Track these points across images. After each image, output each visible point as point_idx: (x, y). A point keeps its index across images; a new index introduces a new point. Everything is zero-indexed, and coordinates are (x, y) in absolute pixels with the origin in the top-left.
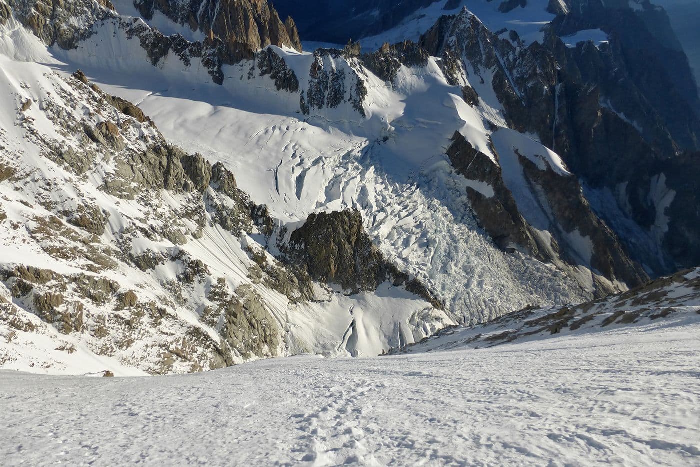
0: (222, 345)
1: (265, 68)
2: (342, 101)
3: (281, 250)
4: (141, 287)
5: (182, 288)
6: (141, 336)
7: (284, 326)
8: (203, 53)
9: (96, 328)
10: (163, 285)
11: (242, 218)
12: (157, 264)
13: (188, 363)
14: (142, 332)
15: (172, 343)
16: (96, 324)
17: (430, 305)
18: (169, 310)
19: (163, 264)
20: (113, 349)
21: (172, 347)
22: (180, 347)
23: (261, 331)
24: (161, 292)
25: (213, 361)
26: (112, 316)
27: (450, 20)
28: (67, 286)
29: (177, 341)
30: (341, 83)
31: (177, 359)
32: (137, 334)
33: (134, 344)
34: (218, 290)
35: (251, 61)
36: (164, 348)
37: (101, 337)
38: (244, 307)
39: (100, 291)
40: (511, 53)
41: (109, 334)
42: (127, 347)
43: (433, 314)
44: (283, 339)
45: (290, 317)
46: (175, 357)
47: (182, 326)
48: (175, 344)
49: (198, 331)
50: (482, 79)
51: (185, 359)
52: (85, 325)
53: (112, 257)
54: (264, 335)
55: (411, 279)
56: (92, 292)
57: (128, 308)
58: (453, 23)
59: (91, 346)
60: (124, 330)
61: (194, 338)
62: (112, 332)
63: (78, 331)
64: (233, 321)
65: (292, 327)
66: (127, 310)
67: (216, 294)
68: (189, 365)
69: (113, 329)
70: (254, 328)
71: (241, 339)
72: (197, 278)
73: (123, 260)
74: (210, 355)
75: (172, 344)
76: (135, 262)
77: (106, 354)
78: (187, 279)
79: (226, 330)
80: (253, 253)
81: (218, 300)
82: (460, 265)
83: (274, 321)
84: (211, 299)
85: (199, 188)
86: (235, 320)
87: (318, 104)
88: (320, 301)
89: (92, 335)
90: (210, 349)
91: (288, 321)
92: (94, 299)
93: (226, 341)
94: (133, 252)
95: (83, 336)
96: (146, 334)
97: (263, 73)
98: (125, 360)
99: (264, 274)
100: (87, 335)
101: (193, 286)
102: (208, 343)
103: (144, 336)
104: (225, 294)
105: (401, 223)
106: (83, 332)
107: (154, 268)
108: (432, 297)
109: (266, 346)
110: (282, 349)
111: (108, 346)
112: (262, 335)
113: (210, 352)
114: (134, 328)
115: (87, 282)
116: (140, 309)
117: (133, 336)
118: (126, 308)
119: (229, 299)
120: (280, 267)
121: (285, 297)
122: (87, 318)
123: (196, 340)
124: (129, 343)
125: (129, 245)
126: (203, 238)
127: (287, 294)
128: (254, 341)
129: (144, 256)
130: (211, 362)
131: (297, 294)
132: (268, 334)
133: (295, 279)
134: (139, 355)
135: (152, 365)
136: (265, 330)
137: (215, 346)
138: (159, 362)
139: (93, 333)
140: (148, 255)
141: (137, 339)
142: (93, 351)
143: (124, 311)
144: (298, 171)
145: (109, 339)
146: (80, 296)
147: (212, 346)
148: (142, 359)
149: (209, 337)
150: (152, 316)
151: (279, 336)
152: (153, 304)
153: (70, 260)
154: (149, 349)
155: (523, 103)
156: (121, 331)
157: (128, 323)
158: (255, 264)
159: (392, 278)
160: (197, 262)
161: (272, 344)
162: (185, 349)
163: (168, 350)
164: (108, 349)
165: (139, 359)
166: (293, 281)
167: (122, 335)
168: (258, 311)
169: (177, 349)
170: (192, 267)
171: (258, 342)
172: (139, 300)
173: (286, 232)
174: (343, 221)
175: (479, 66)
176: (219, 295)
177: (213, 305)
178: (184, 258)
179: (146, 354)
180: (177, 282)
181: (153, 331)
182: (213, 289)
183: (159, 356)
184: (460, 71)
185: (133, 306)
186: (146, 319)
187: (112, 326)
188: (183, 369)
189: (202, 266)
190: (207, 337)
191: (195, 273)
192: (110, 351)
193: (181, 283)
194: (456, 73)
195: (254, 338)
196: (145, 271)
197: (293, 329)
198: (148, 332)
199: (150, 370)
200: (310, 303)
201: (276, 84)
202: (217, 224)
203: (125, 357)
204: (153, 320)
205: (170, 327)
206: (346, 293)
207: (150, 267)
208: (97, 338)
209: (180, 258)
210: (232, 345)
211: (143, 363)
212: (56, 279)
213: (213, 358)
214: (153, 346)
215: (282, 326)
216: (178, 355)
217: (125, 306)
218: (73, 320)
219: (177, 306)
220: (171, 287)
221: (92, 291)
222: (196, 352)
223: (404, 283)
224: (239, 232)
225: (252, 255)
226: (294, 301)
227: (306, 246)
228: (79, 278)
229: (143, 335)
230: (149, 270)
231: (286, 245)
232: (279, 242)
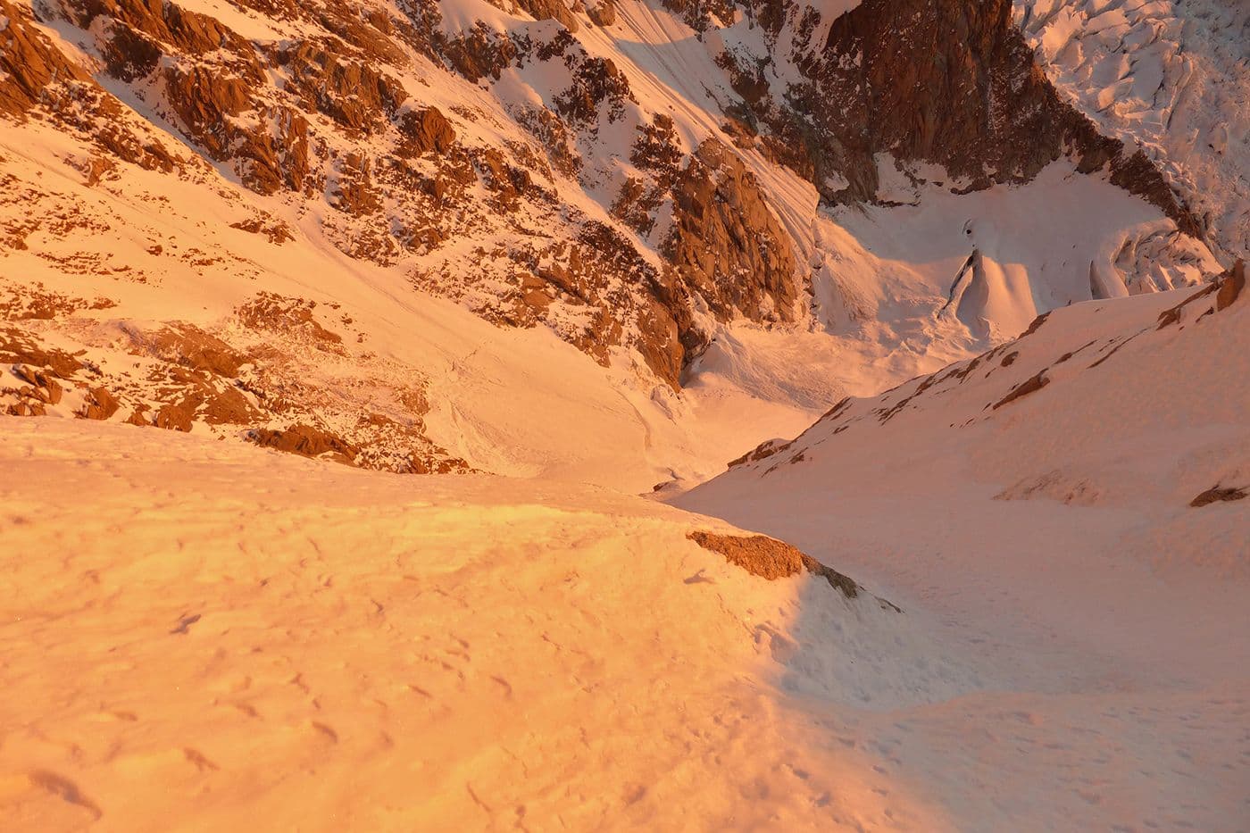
0: (666, 277)
3: (802, 70)
4: (466, 116)
5: (568, 131)
6: (464, 226)
7: (809, 254)
9: (343, 186)
10: (521, 120)
12: (505, 65)
13: (583, 308)
14: (468, 217)
15: (544, 254)
16: (342, 176)
17: (1171, 224)
18: (536, 178)
19: (519, 65)
20: (390, 246)
21: (545, 263)
22: (564, 266)
23: (757, 257)
24: (515, 134)
25: (645, 312)
26: (386, 163)
28: (266, 72)
29: (557, 249)
31: (558, 295)
32: (454, 219)
33: (447, 243)
34: (654, 140)
36: (524, 264)
37: (359, 211)
38: (717, 192)
39: (355, 97)
41: (380, 208)
42: (430, 248)
43: (1178, 246)
44: (806, 286)
45: (824, 234)
46: (552, 290)
47: (570, 220)
48: (551, 256)
49: (609, 237)
51: (577, 297)
52: (315, 177)
53: (393, 39)
54: (763, 268)
55: (1127, 153)
56: (334, 97)
57: (429, 154)
59: (330, 231)
60: (420, 204)
61: (599, 253)
62: (387, 203)
63: (295, 189)
64: (692, 223)
65: (828, 257)
66: (427, 158)
67: (651, 150)
68: (588, 314)
69: (390, 197)
70: (742, 249)
71: (710, 270)
72: (603, 107)
73: (420, 49)
74: (638, 299)
75: (545, 257)
76: (449, 56)
77: (372, 258)
78: (578, 108)
79: (675, 242)
80: (736, 71)
81: (656, 166)
83: (786, 239)
84: (639, 161)
86: (698, 222)
88: (892, 204)
89: (334, 205)
90: (639, 286)
91: (817, 244)
92: (340, 116)
93: (676, 269)
94: (442, 28)
95: (309, 203)
96: (478, 223)
98: (422, 277)
99: (760, 126)
100: (319, 204)
101: (593, 127)
102: (634, 269)
103: (473, 229)
104: (672, 153)
106: (309, 194)
107: (497, 77)
108: (1179, 204)
109: (768, 297)
110: (804, 307)
111: (379, 237)
112: (759, 269)
113: (639, 290)
114: (446, 203)
115: (319, 68)
116: (462, 164)
117: (444, 223)
118: (425, 154)
119: (682, 165)
120: (799, 113)
121: (810, 187)
122: (318, 158)
123: (604, 259)
124: (434, 239)
125: (434, 10)
126: (614, 26)
127: (819, 184)
128: (741, 279)
129: (470, 41)
130: (640, 314)
131: (837, 184)
132: (773, 266)
133: (837, 145)
134: (461, 270)
135: (494, 300)
136: (765, 258)
137: (649, 277)
138: (512, 295)
139: (336, 200)
140: (480, 40)
141: (455, 232)
142: (337, 245)
143: (420, 160)
145: (381, 220)
146: (301, 105)
147: (643, 277)
148: (469, 280)
149: (635, 254)
150: (493, 186)
151: (797, 277)
152: (494, 155)
153: (277, 17)
154: (486, 261)
156: (412, 204)
157: (430, 188)
158: (740, 100)
159: (1075, 152)
160: (603, 65)
161: (782, 295)
162: (576, 272)
163: (533, 269)
164: (377, 244)
165: (461, 282)
166: (829, 149)
167: (412, 216)
168: (750, 209)
169: (558, 269)
170: (589, 76)
171: (751, 284)
172: (458, 138)
173: (817, 23)
176: (658, 155)
177: (646, 179)
178: (569, 50)
179: (478, 271)
180: (553, 115)
181: (495, 220)
182: (643, 137)
183: (512, 279)
185: (442, 153)
186: (477, 190)
187: (388, 188)
188: (573, 320)
189: (616, 75)
190: (631, 253)
191: (598, 94)
192: (382, 250)
193: (564, 119)
195: (741, 272)
196: (476, 82)
197: (830, 262)
198: (483, 219)
199: (488, 311)
200: (868, 205)
203: (422, 271)
204: (495, 194)
205: (540, 221)
206: (955, 185)
207: (485, 73)
208: (349, 215)
209: (559, 52)
210: (690, 283)
211: (471, 291)
212: (230, 47)
213: (644, 307)
214: (495, 254)
215: (804, 252)
216: (559, 284)
217: (425, 149)
218: (280, 156)
219: (555, 174)
220: (540, 126)
221: (333, 95)
222: (605, 286)
223: (1107, 165)
224: (702, 17)
225: (735, 76)
226: (829, 200)
227: (864, 61)
228: (296, 54)
229: (471, 224)
230: (483, 81)
231: (815, 58)
232: (797, 50)
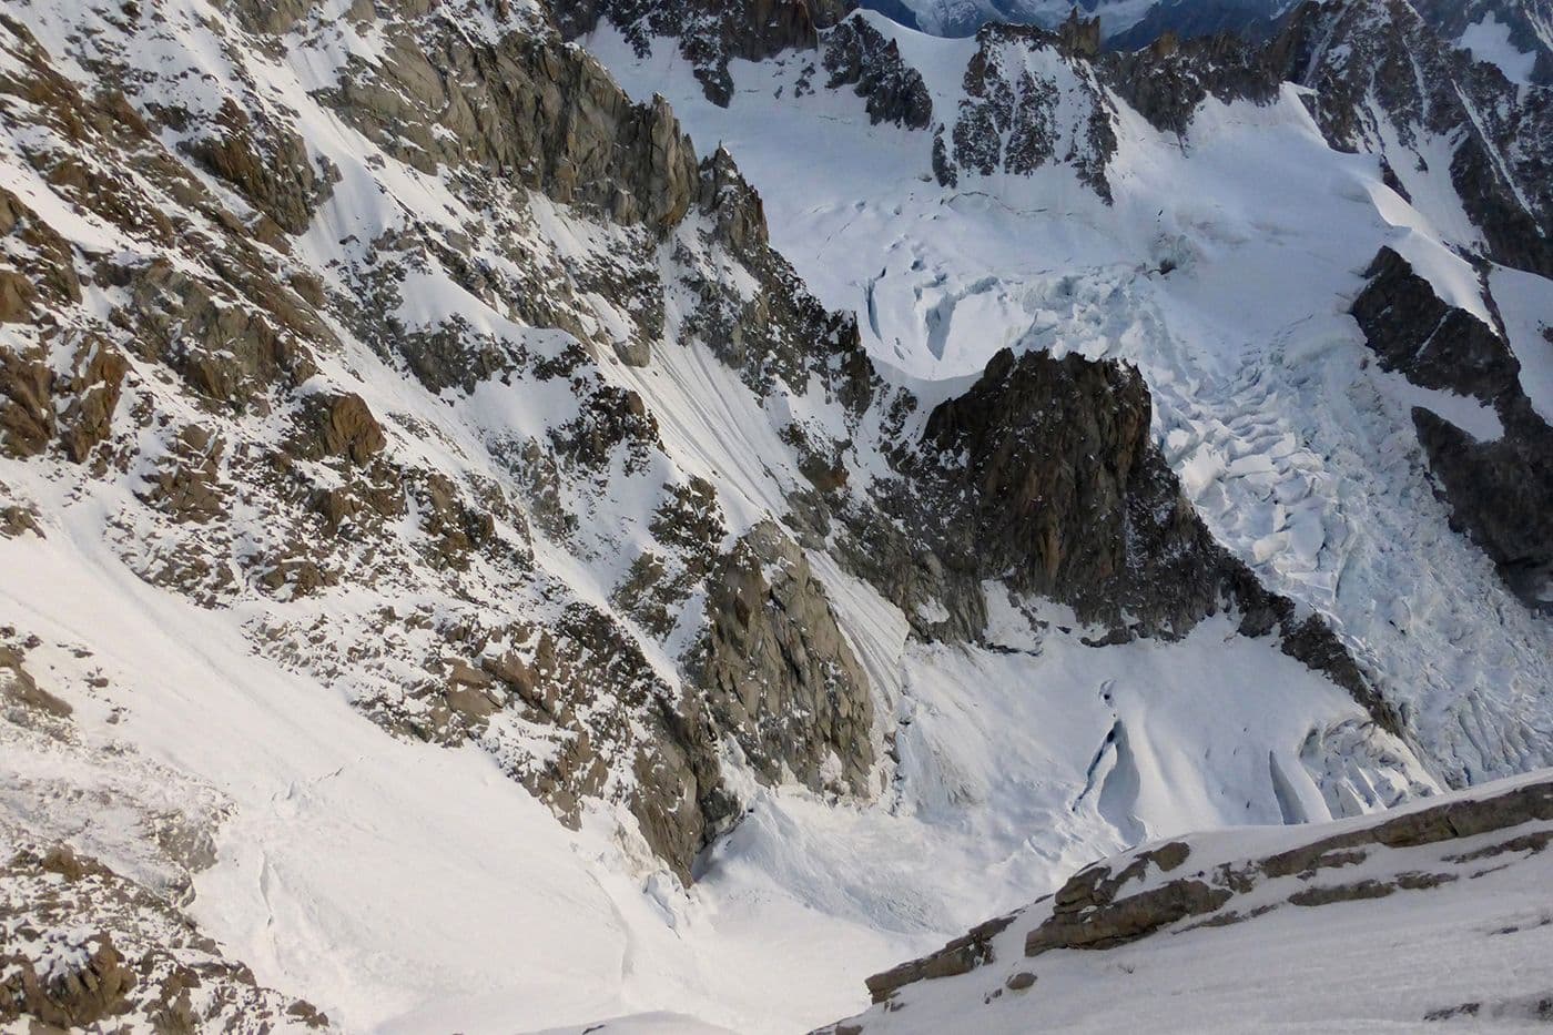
0: (685, 704)
1: (841, 69)
2: (1049, 160)
3: (892, 462)
4: (411, 429)
5: (562, 476)
6: (368, 571)
7: (894, 704)
8: (685, 26)
9: (164, 468)
10: (496, 452)
11: (777, 338)
12: (485, 376)
13: (549, 729)
14: (378, 559)
15: (497, 635)
16: (168, 454)
17: (1363, 713)
18: (503, 530)
19: (505, 381)
20: (225, 575)
21: (494, 650)
22: (526, 660)
23: (821, 696)
24: (485, 467)
25: (648, 753)
26: (254, 452)
27: (1329, 15)
28: (84, 290)
29: (519, 632)
30: (1047, 114)
31: (509, 702)
32: (354, 557)
33: (331, 591)
34: (687, 507)
35: (808, 54)
36: (459, 645)
37: (182, 514)
38: (771, 596)
39: (228, 354)
40: (1502, 98)
41: (224, 516)
42: (298, 593)
43: (1375, 743)
44: (888, 747)
45: (914, 677)
46: (499, 693)
47: (547, 598)
48: (506, 640)
49: (605, 632)
50: (1421, 160)
51: (539, 709)
52: (117, 447)
53: (323, 315)
54: (829, 712)
55: (1300, 617)
56: (192, 347)
57: (336, 460)
58: (1336, 21)
59: (120, 533)
60: (298, 522)
61: (586, 653)
62: (239, 511)
63: (74, 458)
64: (731, 631)
65: (921, 709)
66: (331, 466)
67: (681, 519)
68: (553, 739)
69: (247, 501)
70: (800, 681)
71: (752, 704)
72: (618, 453)
73: (361, 335)
74: (640, 731)
75: (497, 640)
76: (404, 352)
77: (186, 590)
78: (585, 448)
79: (704, 653)
80: (806, 449)
81: (686, 542)
83: (863, 678)
84: (662, 533)
86: (740, 633)
87: (981, 163)
88: (1004, 650)
89: (139, 496)
90: (642, 711)
91: (905, 690)
92: (197, 378)
93: (702, 694)
94: (401, 315)
95: (92, 484)
96: (395, 571)
97: (836, 82)
98: (273, 635)
99: (834, 525)
100: (115, 492)
101: (601, 477)
102: (637, 684)
103: (382, 578)
104: (710, 529)
105: (1237, 467)
106: (98, 471)
107: (470, 390)
108: (1369, 687)
109: (833, 755)
110: (884, 777)
111: (208, 559)
112: (824, 713)
113: (642, 719)
114: (345, 531)
115: (178, 301)
116: (387, 485)
117: (334, 561)
118: (327, 459)
119: (724, 547)
120: (886, 515)
121: (899, 613)
122: (132, 422)
123: (592, 663)
124: (310, 581)
125: (393, 290)
126: (648, 369)
127: (908, 609)
128: (797, 724)
129: (438, 337)
130: (640, 756)
131: (933, 613)
132: (844, 711)
133: (934, 563)
134: (345, 636)
135: (394, 693)
136: (833, 697)
137: (659, 699)
138: (429, 689)
139: (146, 489)
140: (453, 338)
141: (351, 578)
142: (124, 557)
143: (317, 465)
144: (931, 299)
145: (221, 535)
146: (130, 346)
147: (650, 698)
148: (357, 654)
149: (641, 662)
150: (432, 526)
151: (876, 734)
152: (437, 482)
153: (136, 236)
154: (393, 629)
155: (1539, 229)
156: (284, 521)
157: (324, 505)
158: (810, 487)
159: (1236, 608)
160: (625, 397)
161: (856, 758)
162: (543, 672)
163: (473, 656)
164: (202, 569)
165: (343, 653)
166: (924, 567)
167: (279, 537)
168: (815, 627)
169: (515, 662)
170: (604, 409)
171: (810, 733)
172: (388, 449)
173: (912, 408)
174: (1097, 394)
175: (1413, 125)
176: (691, 527)
177: (672, 559)
178: (579, 371)
179: (377, 642)
180: (545, 452)
181: (424, 574)
182: (672, 501)
183: (435, 664)
184: (1362, 132)
185: (359, 463)
186: (406, 529)
187: (245, 488)
188: (526, 744)
189: (641, 413)
190: (635, 660)
191: (615, 435)
192: (207, 580)
193: (560, 460)
194: (1350, 136)
195: (797, 714)
196: (437, 392)
197: (922, 718)
198: (404, 567)
199: (379, 707)
200: (973, 647)
201: (868, 110)
202: (697, 341)
203: (273, 624)
204: (431, 538)
205: (500, 591)
206: (1086, 633)
207: (455, 382)
208: (163, 517)
209: (565, 372)
210: (722, 717)
211: (358, 671)
212: (28, 237)
213: (648, 744)
214: (413, 622)
215: (888, 699)
216: (514, 685)
217: (329, 452)
218: (62, 404)
219: (534, 532)
220: (522, 463)
221: (191, 344)
222: (589, 702)
223: (1277, 628)
224: (767, 379)
225: (803, 456)
226: (923, 633)
227: (972, 462)
228: (143, 273)
229: (381, 570)
230: (449, 392)
231: (909, 451)
232: (886, 437)
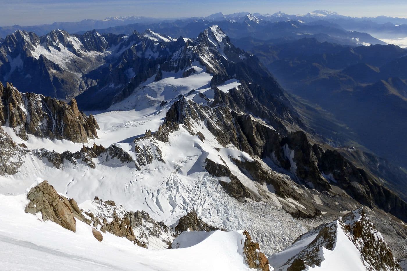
1: (113, 155)
2: (153, 159)
8: (82, 156)
11: (157, 229)
27: (179, 103)
30: (150, 151)
35: (105, 153)
40: (209, 111)
50: (202, 127)
58: (180, 104)
82: (232, 216)
85: (140, 224)
87: (143, 164)
97: (113, 157)
105: (204, 207)
144: (155, 199)
155: (223, 132)
175: (199, 121)
184: (192, 126)
194: (191, 128)
201: (121, 161)
202: (151, 236)
